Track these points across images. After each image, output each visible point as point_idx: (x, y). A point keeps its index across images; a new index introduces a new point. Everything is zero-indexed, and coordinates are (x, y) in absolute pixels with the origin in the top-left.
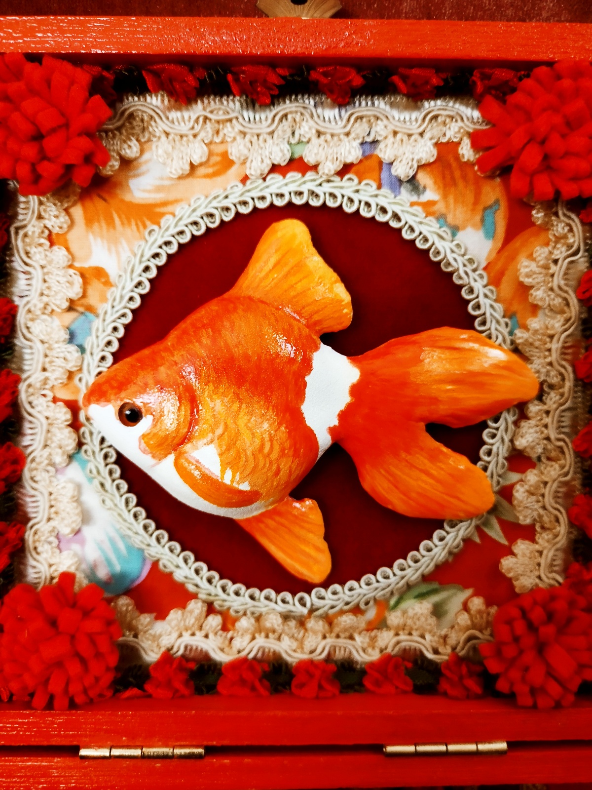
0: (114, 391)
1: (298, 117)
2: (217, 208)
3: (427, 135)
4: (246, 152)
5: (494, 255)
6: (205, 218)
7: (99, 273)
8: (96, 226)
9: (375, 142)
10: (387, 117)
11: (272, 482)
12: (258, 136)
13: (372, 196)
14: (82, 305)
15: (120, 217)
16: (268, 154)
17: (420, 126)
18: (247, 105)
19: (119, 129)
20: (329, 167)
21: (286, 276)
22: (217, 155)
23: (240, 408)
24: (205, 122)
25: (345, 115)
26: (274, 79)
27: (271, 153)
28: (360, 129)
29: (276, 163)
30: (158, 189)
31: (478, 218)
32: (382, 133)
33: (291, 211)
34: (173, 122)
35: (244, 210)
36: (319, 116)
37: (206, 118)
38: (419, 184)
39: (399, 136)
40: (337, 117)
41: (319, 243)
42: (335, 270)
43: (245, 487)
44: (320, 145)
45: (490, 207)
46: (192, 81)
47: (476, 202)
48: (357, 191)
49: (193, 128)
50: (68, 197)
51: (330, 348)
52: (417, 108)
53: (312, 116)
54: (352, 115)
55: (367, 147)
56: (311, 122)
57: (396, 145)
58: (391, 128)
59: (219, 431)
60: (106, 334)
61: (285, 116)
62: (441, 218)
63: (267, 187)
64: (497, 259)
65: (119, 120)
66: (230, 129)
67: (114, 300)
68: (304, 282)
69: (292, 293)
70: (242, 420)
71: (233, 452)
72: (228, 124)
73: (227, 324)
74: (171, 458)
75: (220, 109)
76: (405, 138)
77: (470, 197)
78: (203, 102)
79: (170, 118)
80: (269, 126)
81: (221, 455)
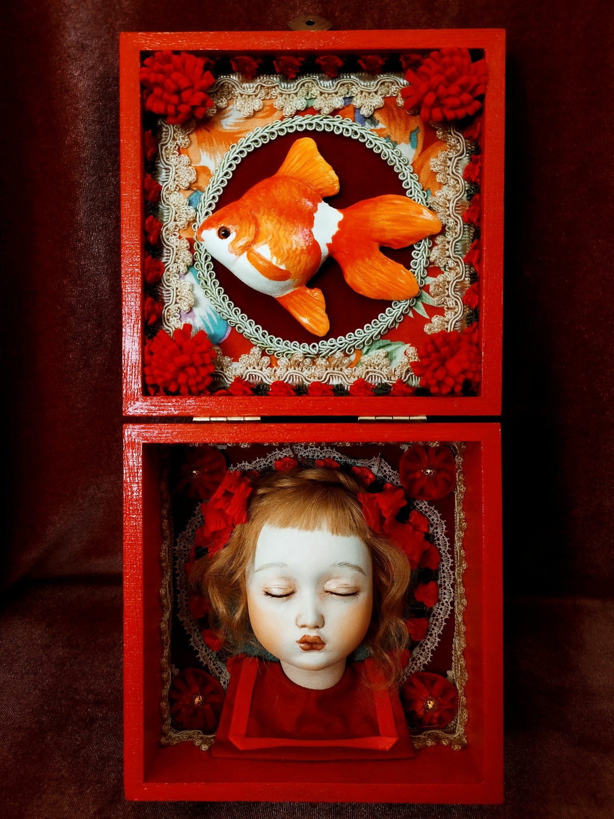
0: (216, 222)
1: (310, 85)
2: (267, 133)
3: (379, 93)
4: (283, 103)
5: (417, 156)
6: (261, 138)
7: (205, 170)
8: (204, 145)
9: (351, 97)
10: (357, 84)
11: (297, 267)
12: (289, 95)
13: (350, 125)
14: (196, 187)
15: (216, 139)
16: (294, 105)
17: (375, 88)
18: (283, 79)
19: (216, 92)
20: (326, 110)
21: (303, 166)
22: (268, 106)
23: (280, 228)
24: (261, 89)
25: (335, 84)
26: (297, 63)
27: (296, 104)
28: (343, 91)
29: (299, 109)
30: (236, 125)
31: (408, 137)
32: (354, 92)
33: (306, 133)
34: (244, 89)
35: (282, 134)
36: (321, 84)
37: (262, 86)
38: (375, 119)
39: (364, 93)
40: (331, 85)
41: (322, 150)
42: (330, 164)
43: (283, 267)
44: (322, 99)
45: (414, 131)
46: (255, 65)
47: (406, 129)
48: (341, 123)
49: (255, 92)
50: (189, 128)
51: (327, 204)
52: (374, 79)
53: (317, 84)
54: (338, 83)
55: (347, 100)
56: (317, 88)
57: (362, 98)
58: (359, 89)
59: (270, 238)
60: (208, 200)
61: (303, 85)
62: (388, 138)
63: (294, 122)
64: (418, 159)
65: (216, 88)
66: (274, 92)
67: (213, 182)
68: (314, 168)
69: (308, 174)
70: (281, 233)
71: (277, 248)
72: (273, 89)
73: (273, 186)
74: (245, 254)
75: (269, 81)
76: (367, 95)
77: (403, 125)
78: (260, 78)
79: (243, 86)
80: (295, 90)
81: (271, 249)
